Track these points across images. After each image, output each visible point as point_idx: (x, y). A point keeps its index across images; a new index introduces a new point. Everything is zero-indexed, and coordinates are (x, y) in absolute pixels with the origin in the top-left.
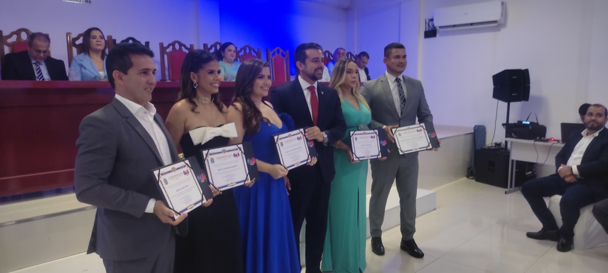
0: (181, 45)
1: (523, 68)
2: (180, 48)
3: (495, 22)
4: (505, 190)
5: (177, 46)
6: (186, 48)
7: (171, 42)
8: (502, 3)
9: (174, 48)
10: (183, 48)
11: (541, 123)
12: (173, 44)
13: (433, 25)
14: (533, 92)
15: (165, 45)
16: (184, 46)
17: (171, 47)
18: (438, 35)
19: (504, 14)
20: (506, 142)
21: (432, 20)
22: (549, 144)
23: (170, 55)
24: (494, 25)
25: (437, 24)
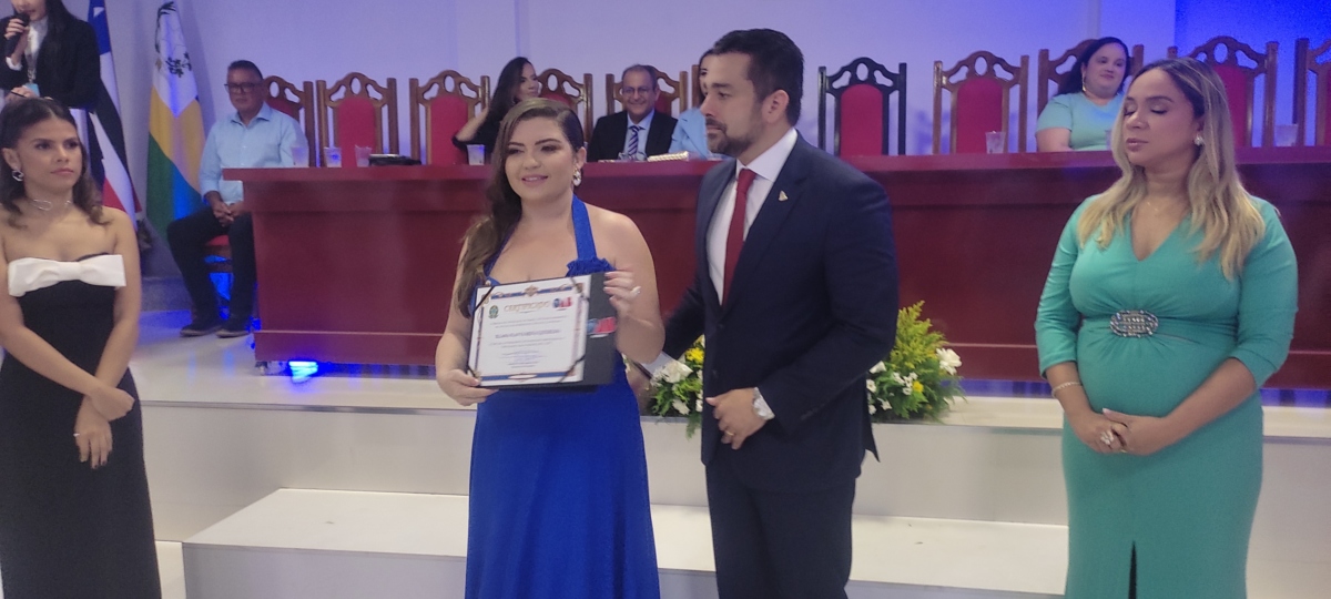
0: (993, 60)
2: (990, 71)
5: (981, 67)
6: (1008, 68)
7: (964, 56)
9: (972, 73)
10: (998, 68)
12: (969, 62)
15: (947, 67)
16: (1001, 61)
17: (964, 70)
23: (961, 91)
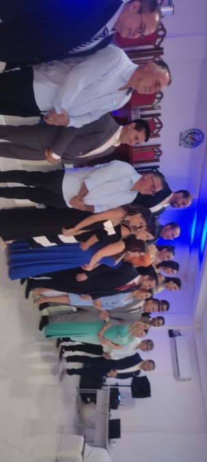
1: (152, 393)
3: (179, 375)
4: (78, 387)
8: (190, 379)
11: (119, 406)
13: (176, 336)
14: (138, 400)
18: (170, 338)
19: (184, 380)
20: (107, 386)
21: (180, 335)
22: (108, 412)
24: (177, 374)
25: (177, 338)
